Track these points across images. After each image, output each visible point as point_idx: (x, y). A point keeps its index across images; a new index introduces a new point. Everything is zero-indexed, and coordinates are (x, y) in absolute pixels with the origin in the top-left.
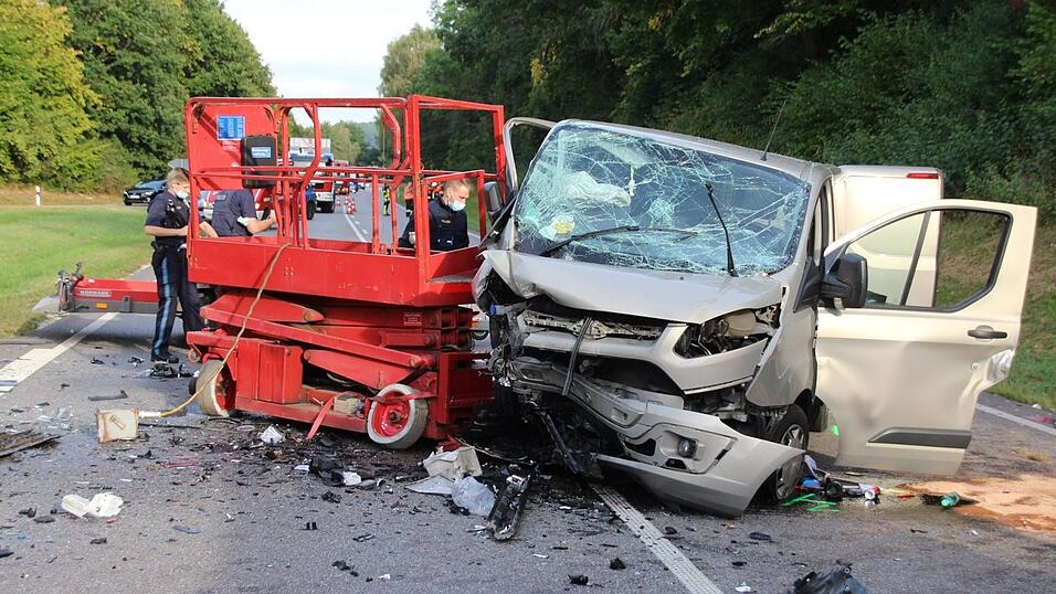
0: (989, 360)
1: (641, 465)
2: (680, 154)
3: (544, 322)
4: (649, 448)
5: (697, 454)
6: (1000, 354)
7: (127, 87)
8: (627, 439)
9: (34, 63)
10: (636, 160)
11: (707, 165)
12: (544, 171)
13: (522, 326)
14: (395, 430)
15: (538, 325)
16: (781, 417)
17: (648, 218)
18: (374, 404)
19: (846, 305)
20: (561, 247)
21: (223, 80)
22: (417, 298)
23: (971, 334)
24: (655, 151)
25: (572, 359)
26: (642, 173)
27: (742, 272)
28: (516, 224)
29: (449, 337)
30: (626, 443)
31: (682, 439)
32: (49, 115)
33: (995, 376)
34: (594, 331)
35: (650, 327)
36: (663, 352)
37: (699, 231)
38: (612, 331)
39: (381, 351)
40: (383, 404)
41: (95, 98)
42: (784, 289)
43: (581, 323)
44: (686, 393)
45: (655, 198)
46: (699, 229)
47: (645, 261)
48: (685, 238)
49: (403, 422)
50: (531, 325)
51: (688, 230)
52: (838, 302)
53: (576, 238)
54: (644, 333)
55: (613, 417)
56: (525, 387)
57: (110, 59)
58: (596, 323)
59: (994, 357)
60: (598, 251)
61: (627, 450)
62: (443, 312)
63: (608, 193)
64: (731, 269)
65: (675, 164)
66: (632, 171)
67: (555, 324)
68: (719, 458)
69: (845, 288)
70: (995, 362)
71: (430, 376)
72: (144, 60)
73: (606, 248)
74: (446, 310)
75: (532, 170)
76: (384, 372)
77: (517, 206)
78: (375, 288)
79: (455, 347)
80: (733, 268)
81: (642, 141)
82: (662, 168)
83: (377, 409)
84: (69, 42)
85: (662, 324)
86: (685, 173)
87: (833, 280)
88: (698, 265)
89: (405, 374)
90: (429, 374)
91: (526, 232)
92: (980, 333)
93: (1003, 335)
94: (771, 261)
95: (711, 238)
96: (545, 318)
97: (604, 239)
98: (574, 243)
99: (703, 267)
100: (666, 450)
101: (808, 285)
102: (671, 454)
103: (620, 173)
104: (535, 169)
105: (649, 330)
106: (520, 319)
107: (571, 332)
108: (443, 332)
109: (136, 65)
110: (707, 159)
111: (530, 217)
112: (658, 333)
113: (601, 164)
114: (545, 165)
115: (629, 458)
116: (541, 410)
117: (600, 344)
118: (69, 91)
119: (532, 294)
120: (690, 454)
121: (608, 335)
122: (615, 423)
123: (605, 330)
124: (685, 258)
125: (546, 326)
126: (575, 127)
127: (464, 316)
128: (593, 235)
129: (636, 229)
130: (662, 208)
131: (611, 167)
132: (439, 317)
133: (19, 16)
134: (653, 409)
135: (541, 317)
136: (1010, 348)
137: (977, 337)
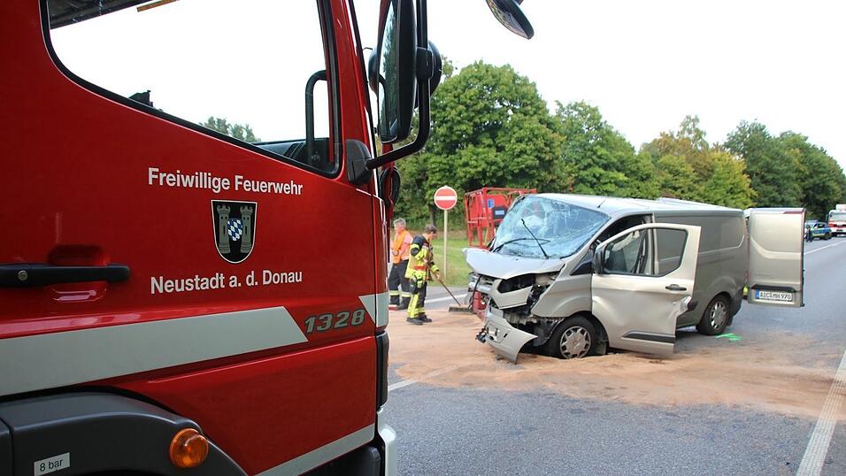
0: (681, 301)
7: (770, 188)
9: (729, 181)
21: (818, 182)
27: (551, 257)
32: (734, 201)
36: (493, 290)
41: (755, 193)
42: (564, 264)
44: (500, 308)
53: (506, 243)
57: (763, 177)
64: (546, 256)
68: (505, 337)
72: (777, 177)
84: (744, 172)
98: (505, 245)
101: (582, 263)
109: (774, 179)
118: (744, 191)
133: (725, 164)
137: (671, 289)
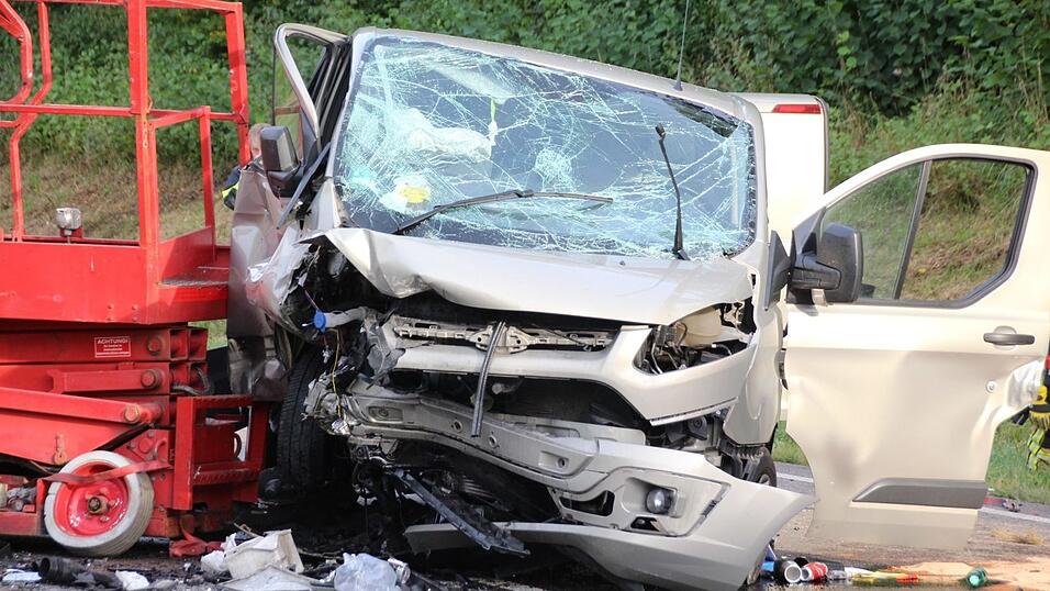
0: (1009, 378)
1: (593, 529)
2: (563, 82)
3: (427, 332)
4: (603, 505)
5: (676, 508)
6: (1025, 368)
8: (567, 495)
10: (498, 93)
11: (605, 98)
12: (370, 108)
13: (392, 341)
14: (98, 527)
15: (415, 338)
16: (758, 461)
17: (537, 178)
18: (55, 488)
19: (832, 298)
20: (419, 224)
22: (143, 311)
23: (987, 339)
24: (523, 77)
25: (482, 383)
26: (508, 112)
27: (694, 253)
28: (339, 191)
29: (178, 374)
30: (562, 499)
31: (651, 488)
33: (1019, 400)
34: (511, 342)
35: (595, 331)
36: (618, 367)
37: (613, 195)
38: (536, 341)
39: (54, 401)
40: (71, 487)
42: (754, 276)
43: (490, 330)
44: (653, 424)
45: (540, 148)
46: (611, 192)
47: (551, 241)
48: (597, 205)
49: (113, 513)
50: (406, 337)
51: (597, 194)
52: (818, 294)
53: (441, 209)
54: (586, 341)
55: (541, 465)
56: (371, 435)
58: (513, 331)
59: (1016, 372)
60: (479, 227)
61: (565, 511)
62: (173, 333)
63: (469, 142)
64: (678, 252)
65: (556, 96)
66: (493, 108)
67: (446, 333)
68: (706, 513)
69: (830, 273)
70: (1018, 380)
71: (156, 438)
73: (489, 224)
74: (177, 328)
75: (350, 108)
76: (65, 434)
77: (337, 163)
78: (57, 298)
79: (188, 389)
80: (681, 248)
81: (503, 62)
82: (538, 103)
83: (60, 495)
85: (613, 327)
86: (576, 111)
87: (809, 262)
88: (628, 244)
89: (109, 435)
90: (152, 433)
91: (359, 202)
92: (999, 337)
93: (1029, 340)
94: (728, 238)
95: (632, 205)
96: (427, 326)
97: (483, 210)
98: (438, 216)
99: (637, 248)
100: (628, 507)
101: (778, 271)
102: (636, 511)
103: (477, 111)
104: (356, 106)
105: (592, 336)
106: (386, 330)
107: (472, 345)
108: (173, 366)
110: (604, 90)
111: (361, 179)
112: (608, 341)
113: (450, 97)
114: (370, 100)
115: (569, 521)
116: (394, 469)
117: (519, 360)
119: (410, 291)
120: (665, 511)
121: (530, 347)
122: (546, 473)
123: (527, 340)
124: (609, 235)
125: (430, 339)
126: (396, 41)
127: (196, 339)
128: (465, 204)
129: (529, 194)
130: (553, 163)
131: (466, 103)
132: (165, 342)
134: (607, 448)
135: (418, 325)
136: (1037, 358)
137: (995, 343)
